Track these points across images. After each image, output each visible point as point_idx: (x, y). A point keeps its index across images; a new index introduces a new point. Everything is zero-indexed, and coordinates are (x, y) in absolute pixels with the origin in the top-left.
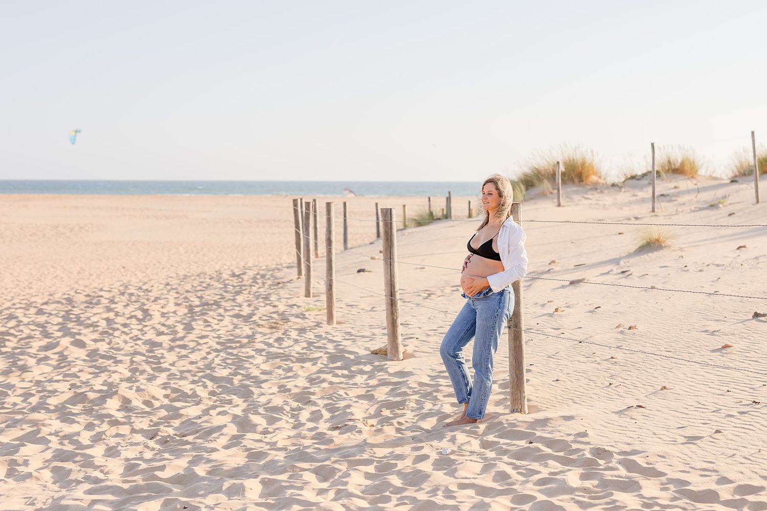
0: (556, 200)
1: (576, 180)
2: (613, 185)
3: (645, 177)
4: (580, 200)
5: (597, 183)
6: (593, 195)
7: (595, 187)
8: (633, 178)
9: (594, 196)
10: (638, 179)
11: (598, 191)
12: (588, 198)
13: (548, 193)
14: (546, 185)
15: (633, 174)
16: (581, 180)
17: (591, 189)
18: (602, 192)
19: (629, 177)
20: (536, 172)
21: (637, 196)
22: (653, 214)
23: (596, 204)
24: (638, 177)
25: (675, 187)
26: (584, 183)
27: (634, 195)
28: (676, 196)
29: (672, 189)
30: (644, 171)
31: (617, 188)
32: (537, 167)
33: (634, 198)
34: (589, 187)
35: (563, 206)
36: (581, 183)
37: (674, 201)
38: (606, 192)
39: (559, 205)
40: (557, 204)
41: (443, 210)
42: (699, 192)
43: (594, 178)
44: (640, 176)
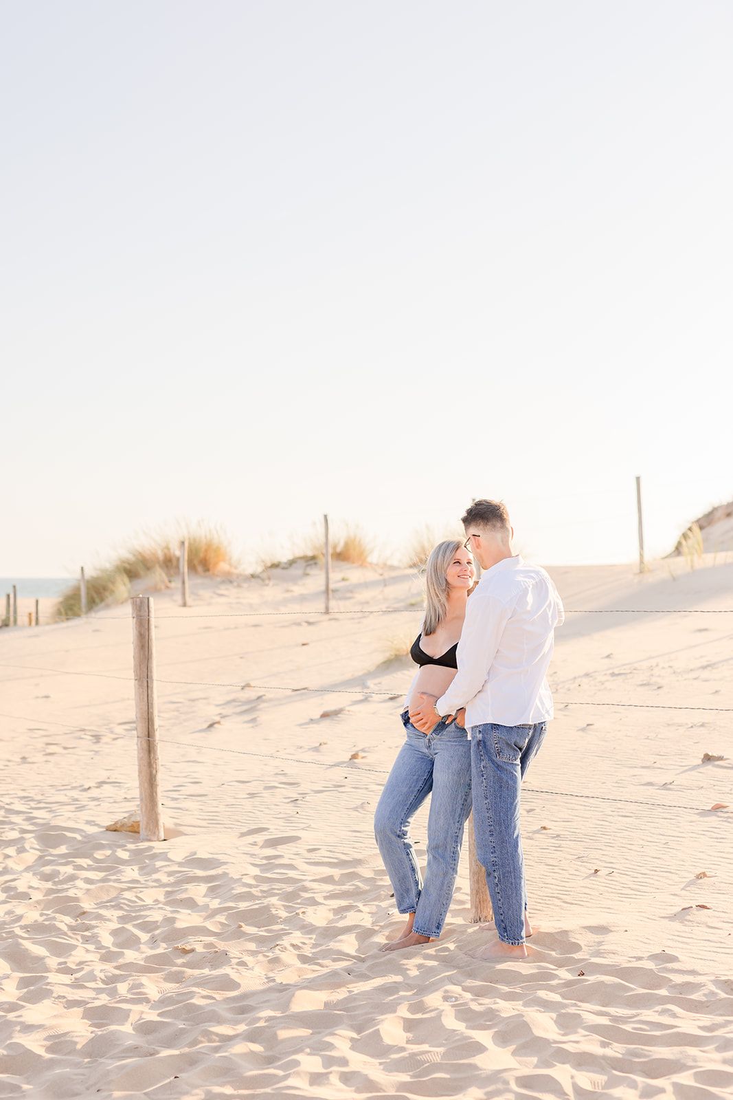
0: (178, 598)
1: (200, 569)
2: (253, 576)
3: (294, 565)
4: (212, 597)
5: (229, 574)
6: (227, 589)
7: (229, 579)
8: (275, 566)
9: (231, 592)
10: (284, 568)
11: (235, 584)
12: (222, 595)
13: (163, 587)
14: (159, 575)
15: (276, 561)
16: (207, 569)
17: (223, 582)
18: (239, 586)
19: (269, 564)
20: (140, 557)
21: (292, 591)
22: (327, 617)
23: (237, 603)
24: (282, 566)
25: (343, 579)
26: (211, 572)
27: (288, 591)
28: (351, 592)
29: (339, 581)
30: (291, 557)
31: (260, 581)
32: (140, 550)
33: (288, 595)
34: (219, 579)
35: (190, 606)
36: (207, 573)
37: (350, 598)
38: (245, 585)
39: (184, 605)
40: (180, 602)
41: (30, 614)
42: (385, 585)
43: (223, 566)
44: (286, 563)
